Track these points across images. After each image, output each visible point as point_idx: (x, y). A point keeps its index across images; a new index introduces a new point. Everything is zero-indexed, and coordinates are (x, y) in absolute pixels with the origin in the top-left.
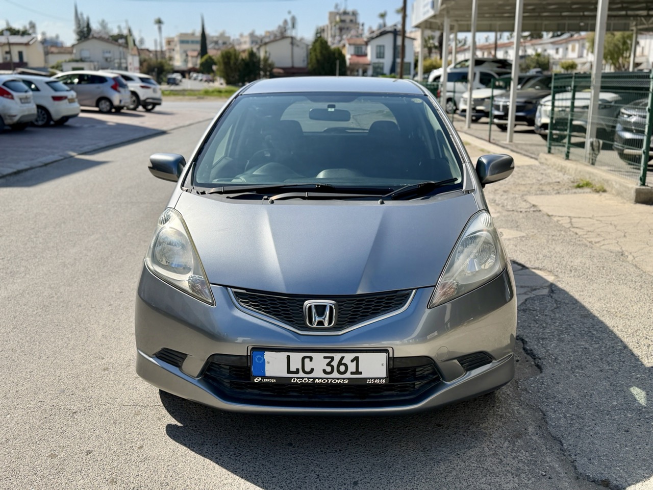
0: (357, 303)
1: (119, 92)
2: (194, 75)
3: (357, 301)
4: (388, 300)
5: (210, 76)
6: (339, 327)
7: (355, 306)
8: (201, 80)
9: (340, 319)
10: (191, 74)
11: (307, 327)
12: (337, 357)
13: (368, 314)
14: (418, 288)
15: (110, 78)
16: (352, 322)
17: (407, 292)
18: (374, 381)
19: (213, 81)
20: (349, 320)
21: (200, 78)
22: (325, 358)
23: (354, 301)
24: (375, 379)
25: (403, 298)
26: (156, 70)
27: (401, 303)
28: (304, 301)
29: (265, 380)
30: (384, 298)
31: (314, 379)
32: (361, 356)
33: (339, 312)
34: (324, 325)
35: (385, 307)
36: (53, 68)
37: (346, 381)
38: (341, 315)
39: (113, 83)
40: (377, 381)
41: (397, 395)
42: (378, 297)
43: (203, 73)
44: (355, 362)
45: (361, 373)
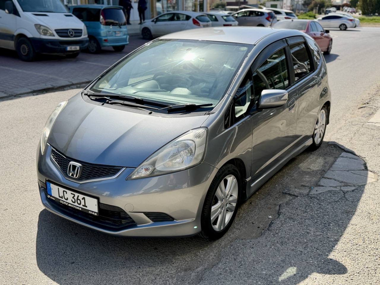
0: (92, 168)
1: (270, 21)
2: (346, 8)
3: (92, 167)
4: (108, 170)
5: (355, 9)
6: (80, 179)
7: (91, 170)
8: (349, 12)
9: (82, 175)
10: (344, 8)
11: (68, 175)
12: (77, 194)
13: (96, 176)
14: (127, 167)
15: (266, 13)
16: (87, 178)
17: (119, 168)
18: (92, 213)
19: (355, 12)
20: (86, 177)
21: (348, 10)
22: (71, 194)
23: (91, 167)
24: (93, 212)
25: (116, 171)
26: (318, 5)
27: (114, 174)
28: (70, 161)
29: (51, 198)
30: (107, 168)
31: (68, 203)
32: (86, 197)
33: (83, 171)
34: (74, 176)
35: (105, 174)
36: (261, 4)
37: (80, 209)
38: (83, 173)
39: (267, 16)
40: (93, 213)
41: (112, 225)
42: (104, 167)
43: (350, 7)
44: (84, 200)
45: (86, 207)
